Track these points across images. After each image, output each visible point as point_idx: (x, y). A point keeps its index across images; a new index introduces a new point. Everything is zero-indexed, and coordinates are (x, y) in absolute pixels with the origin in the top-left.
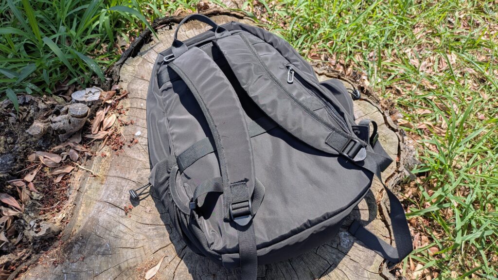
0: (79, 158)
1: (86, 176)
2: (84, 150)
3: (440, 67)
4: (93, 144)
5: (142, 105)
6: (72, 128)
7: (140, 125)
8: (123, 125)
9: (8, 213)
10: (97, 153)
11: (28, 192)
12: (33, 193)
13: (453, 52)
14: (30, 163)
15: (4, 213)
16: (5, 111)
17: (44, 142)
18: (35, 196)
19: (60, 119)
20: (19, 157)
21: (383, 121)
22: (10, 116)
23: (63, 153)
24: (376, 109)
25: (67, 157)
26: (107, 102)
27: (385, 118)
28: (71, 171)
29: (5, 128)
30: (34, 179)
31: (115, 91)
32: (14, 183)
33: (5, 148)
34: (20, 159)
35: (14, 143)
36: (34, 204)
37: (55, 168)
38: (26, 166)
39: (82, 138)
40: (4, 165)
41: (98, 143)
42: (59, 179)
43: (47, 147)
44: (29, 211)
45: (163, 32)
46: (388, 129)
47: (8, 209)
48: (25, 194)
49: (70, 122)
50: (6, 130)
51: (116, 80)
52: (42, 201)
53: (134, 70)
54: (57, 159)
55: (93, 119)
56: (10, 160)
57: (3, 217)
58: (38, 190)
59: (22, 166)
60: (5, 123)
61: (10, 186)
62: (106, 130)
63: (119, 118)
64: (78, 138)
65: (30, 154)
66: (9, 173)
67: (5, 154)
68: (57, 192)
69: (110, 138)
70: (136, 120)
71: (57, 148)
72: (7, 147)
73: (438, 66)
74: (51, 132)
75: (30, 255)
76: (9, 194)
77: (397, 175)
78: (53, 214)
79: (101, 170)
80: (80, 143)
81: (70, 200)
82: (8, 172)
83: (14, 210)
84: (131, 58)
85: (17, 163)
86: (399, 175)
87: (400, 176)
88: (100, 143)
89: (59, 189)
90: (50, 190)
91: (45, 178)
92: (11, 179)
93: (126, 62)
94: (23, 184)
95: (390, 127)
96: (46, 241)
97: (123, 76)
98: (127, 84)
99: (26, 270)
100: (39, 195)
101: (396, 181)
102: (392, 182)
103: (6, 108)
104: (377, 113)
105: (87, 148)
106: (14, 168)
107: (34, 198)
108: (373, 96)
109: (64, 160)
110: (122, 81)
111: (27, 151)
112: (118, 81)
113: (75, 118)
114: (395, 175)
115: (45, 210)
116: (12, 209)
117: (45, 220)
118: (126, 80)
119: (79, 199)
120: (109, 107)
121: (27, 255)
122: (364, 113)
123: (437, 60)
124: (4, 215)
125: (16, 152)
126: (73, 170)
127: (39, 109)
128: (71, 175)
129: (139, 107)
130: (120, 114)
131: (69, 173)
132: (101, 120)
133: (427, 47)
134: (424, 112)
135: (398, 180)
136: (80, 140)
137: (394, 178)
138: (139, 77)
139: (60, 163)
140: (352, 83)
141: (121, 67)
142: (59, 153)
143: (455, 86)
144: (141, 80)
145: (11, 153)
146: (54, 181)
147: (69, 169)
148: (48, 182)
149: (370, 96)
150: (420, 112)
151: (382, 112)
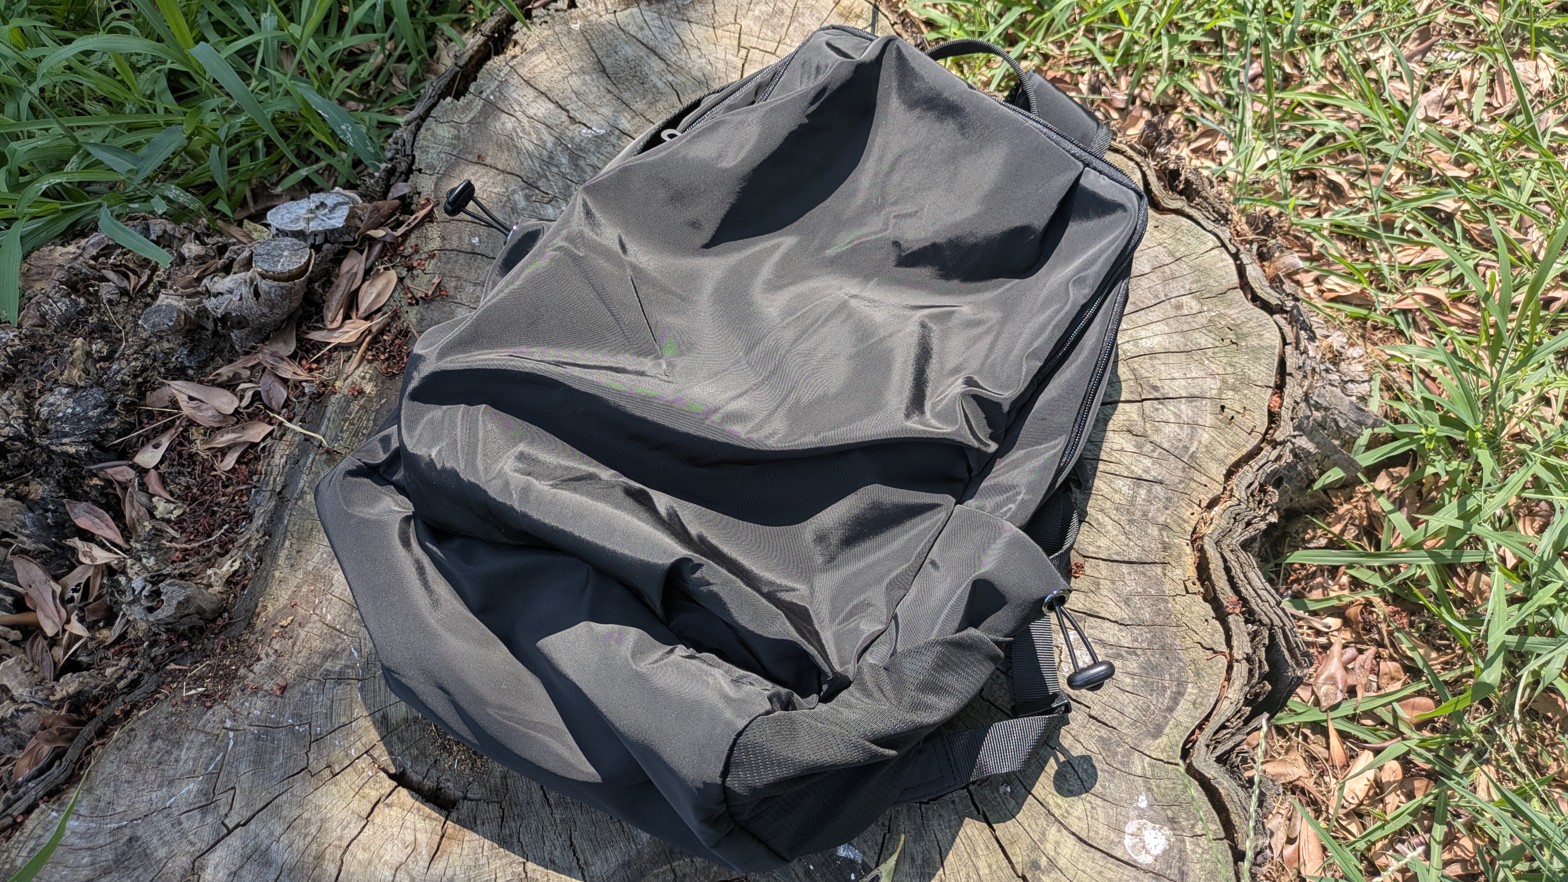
0: (288, 398)
1: (304, 453)
2: (303, 375)
3: (1496, 105)
4: (330, 360)
5: (475, 240)
6: (266, 310)
7: (464, 301)
8: (417, 303)
9: (93, 558)
10: (338, 384)
11: (144, 499)
12: (155, 499)
13: (1545, 49)
14: (151, 416)
15: (82, 559)
16: (91, 267)
17: (191, 353)
18: (162, 507)
19: (231, 285)
20: (121, 398)
21: (1235, 279)
22: (104, 279)
23: (243, 386)
24: (1212, 241)
25: (254, 396)
26: (372, 233)
27: (1241, 270)
28: (264, 440)
29: (91, 314)
30: (161, 462)
31: (397, 202)
32: (110, 471)
33: (86, 371)
34: (124, 404)
35: (109, 358)
36: (158, 533)
37: (219, 429)
38: (141, 422)
39: (298, 341)
40: (79, 421)
41: (343, 355)
42: (230, 461)
43: (202, 367)
44: (143, 550)
45: (547, 18)
46: (1250, 305)
47: (93, 545)
48: (136, 504)
49: (257, 294)
50: (92, 320)
51: (403, 166)
52: (179, 523)
53: (457, 138)
54: (226, 402)
55: (332, 283)
56: (95, 407)
57: (79, 569)
58: (172, 494)
59: (130, 423)
60: (89, 301)
61: (96, 481)
62: (366, 319)
63: (408, 282)
64: (285, 342)
65: (154, 389)
66: (94, 442)
67: (84, 388)
68: (223, 499)
69: (375, 340)
70: (456, 288)
71: (226, 371)
72: (92, 370)
73: (1487, 100)
74: (210, 325)
75: (140, 675)
76: (95, 502)
77: (1269, 453)
78: (209, 559)
79: (345, 436)
80: (293, 357)
81: (258, 522)
82: (88, 441)
83: (110, 550)
84: (449, 99)
85: (117, 414)
86: (1275, 453)
87: (1279, 457)
88: (350, 357)
89: (230, 489)
90: (204, 493)
91: (192, 456)
92: (101, 462)
93: (433, 113)
94: (131, 474)
95: (1255, 299)
96: (182, 636)
97: (424, 156)
98: (434, 177)
99: (127, 714)
100: (172, 506)
101: (1261, 474)
102: (1250, 477)
103: (95, 258)
104: (1216, 252)
105: (311, 370)
106: (107, 430)
107: (158, 514)
108: (1205, 199)
109: (247, 407)
110: (420, 171)
111: (146, 381)
112: (409, 171)
113: (270, 282)
114: (1263, 453)
115: (186, 550)
116: (103, 546)
117: (182, 576)
118: (432, 167)
119: (281, 519)
120: (377, 248)
121: (131, 675)
122: (1171, 254)
123: (1484, 80)
124: (81, 563)
125: (114, 383)
126: (270, 434)
127: (182, 259)
128: (264, 448)
129: (466, 247)
130: (410, 269)
131: (258, 444)
132: (354, 288)
133: (1454, 36)
134: (1423, 257)
135: (1268, 469)
136: (293, 346)
137: (1254, 464)
138: (470, 157)
139: (233, 415)
140: (1138, 159)
141: (419, 127)
142: (230, 385)
143: (1538, 165)
144: (476, 167)
145: (102, 385)
146: (217, 465)
147: (257, 432)
148: (198, 469)
149: (1198, 200)
150: (1409, 256)
151: (1233, 250)
